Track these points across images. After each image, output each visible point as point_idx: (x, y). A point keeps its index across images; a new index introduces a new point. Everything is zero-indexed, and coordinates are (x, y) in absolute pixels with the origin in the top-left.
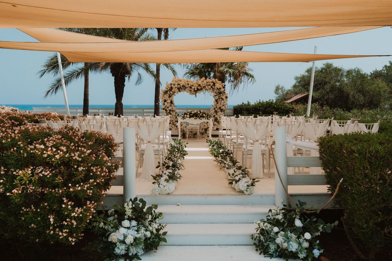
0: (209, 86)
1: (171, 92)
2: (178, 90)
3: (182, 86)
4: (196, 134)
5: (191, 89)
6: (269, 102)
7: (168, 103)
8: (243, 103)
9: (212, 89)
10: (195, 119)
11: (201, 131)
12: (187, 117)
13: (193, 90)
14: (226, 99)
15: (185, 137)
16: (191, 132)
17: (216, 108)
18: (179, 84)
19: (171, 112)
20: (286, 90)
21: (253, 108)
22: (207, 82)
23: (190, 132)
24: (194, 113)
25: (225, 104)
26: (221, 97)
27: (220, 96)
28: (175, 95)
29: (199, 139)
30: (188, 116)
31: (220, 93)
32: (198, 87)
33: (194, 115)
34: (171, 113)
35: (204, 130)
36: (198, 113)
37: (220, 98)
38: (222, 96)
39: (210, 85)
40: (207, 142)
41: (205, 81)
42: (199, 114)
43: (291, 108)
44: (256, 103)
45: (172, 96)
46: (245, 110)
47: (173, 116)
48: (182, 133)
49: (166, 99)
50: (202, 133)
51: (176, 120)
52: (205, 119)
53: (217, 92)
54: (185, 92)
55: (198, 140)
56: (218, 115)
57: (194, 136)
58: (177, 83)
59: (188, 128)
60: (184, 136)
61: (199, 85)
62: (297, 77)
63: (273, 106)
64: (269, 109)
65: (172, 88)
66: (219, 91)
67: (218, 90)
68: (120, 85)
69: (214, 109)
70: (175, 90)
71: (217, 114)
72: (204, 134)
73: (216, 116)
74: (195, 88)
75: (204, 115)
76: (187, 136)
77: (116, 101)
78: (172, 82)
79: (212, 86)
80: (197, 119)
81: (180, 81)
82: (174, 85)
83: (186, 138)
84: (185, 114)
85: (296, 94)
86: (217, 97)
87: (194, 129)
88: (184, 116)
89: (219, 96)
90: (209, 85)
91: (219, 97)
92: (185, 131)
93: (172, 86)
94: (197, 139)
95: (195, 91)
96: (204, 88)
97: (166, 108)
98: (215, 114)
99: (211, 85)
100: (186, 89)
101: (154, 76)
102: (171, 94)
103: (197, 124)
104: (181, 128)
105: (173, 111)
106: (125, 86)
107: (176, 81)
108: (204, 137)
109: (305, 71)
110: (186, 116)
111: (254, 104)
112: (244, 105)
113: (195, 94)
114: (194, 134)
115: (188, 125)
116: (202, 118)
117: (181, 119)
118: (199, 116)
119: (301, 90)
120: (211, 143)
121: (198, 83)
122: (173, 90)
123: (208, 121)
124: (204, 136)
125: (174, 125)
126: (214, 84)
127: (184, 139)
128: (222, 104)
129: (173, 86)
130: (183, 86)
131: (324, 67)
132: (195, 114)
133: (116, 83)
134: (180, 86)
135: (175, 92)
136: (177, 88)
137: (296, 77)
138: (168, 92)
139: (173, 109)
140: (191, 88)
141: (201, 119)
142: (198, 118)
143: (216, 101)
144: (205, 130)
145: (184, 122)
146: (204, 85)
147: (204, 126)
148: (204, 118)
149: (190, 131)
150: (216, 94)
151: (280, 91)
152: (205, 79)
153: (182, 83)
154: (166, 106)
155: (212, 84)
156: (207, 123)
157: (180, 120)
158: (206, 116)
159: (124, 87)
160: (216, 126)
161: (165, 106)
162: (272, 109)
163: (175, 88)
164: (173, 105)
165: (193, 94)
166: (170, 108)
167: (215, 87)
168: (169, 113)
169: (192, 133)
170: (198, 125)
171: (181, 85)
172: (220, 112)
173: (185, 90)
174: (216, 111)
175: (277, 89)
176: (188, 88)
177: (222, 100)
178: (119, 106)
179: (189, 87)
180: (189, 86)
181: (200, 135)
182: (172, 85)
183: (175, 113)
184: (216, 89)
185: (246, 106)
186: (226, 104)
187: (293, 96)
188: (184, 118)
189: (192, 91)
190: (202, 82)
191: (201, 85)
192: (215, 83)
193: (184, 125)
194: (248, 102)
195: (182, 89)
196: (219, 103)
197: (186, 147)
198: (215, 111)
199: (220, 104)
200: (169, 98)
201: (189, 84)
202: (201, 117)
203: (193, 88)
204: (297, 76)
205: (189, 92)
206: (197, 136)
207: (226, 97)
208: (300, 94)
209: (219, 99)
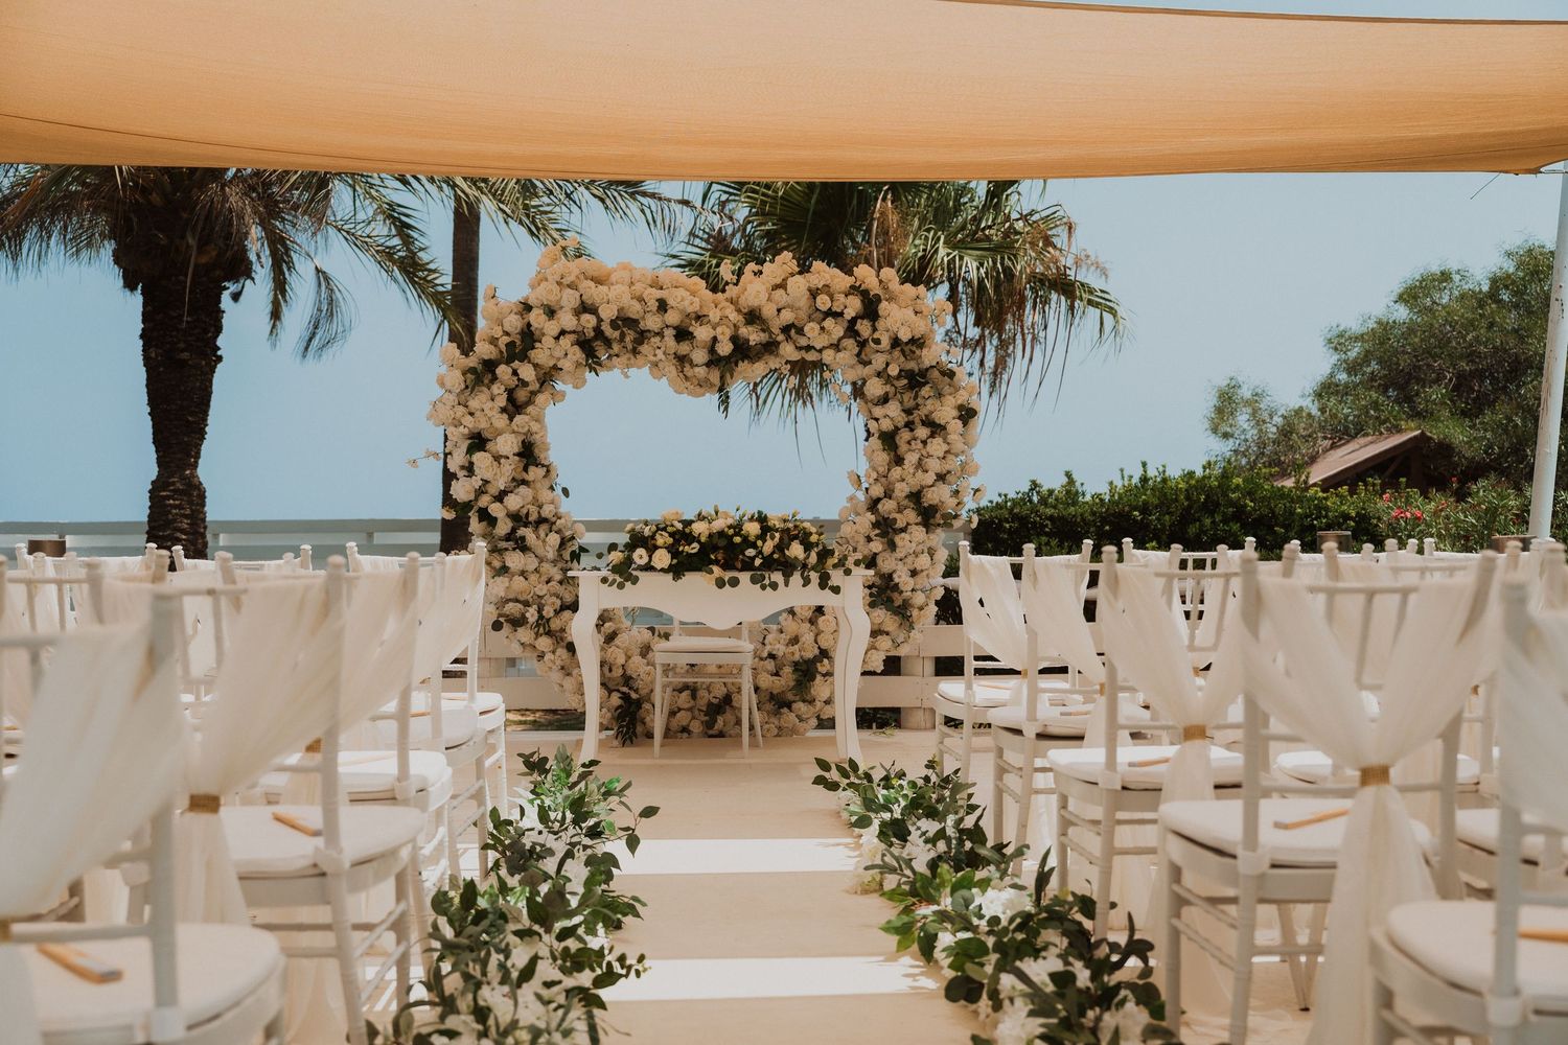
0: (829, 323)
1: (527, 372)
2: (577, 354)
3: (614, 324)
4: (727, 702)
5: (684, 348)
6: (1204, 477)
7: (497, 458)
8: (1035, 485)
9: (850, 343)
10: (720, 583)
11: (766, 681)
12: (648, 568)
13: (699, 356)
14: (965, 424)
15: (639, 729)
16: (686, 687)
17: (888, 494)
18: (585, 308)
19: (527, 532)
20: (1282, 411)
21: (1104, 520)
22: (814, 293)
23: (680, 691)
24: (710, 536)
25: (953, 463)
26: (923, 411)
27: (917, 406)
28: (557, 397)
29: (754, 745)
30: (662, 559)
31: (916, 380)
32: (744, 331)
33: (715, 548)
34: (523, 538)
35: (788, 677)
36: (745, 538)
37: (915, 417)
38: (929, 406)
39: (841, 314)
40: (819, 781)
41: (799, 285)
42: (754, 545)
43: (1351, 518)
44: (1119, 483)
45: (530, 402)
46: (1047, 534)
47: (546, 566)
48: (616, 700)
49: (483, 425)
50: (772, 697)
51: (569, 599)
52: (807, 582)
53: (894, 371)
54: (641, 374)
55: (746, 755)
56: (900, 553)
57: (710, 725)
58: (570, 299)
59: (659, 658)
60: (628, 722)
61: (753, 317)
62: (1341, 336)
63: (1232, 503)
64: (1208, 521)
65: (529, 337)
66: (912, 365)
67: (903, 351)
68: (185, 355)
69: (873, 505)
70: (558, 353)
71: (892, 546)
72: (789, 705)
73: (887, 563)
74: (715, 339)
75: (796, 550)
76: (658, 723)
77: (153, 471)
78: (533, 287)
79: (853, 321)
80: (734, 582)
81: (598, 281)
82: (551, 312)
83: (650, 736)
84: (638, 540)
85: (1343, 434)
86: (893, 410)
87: (713, 669)
88: (629, 561)
89: (912, 403)
90: (830, 313)
91: (908, 412)
92: (639, 684)
93: (535, 325)
94: (740, 745)
95: (714, 361)
96: (788, 338)
97: (484, 501)
98: (877, 546)
99: (850, 313)
100: (644, 348)
101: (437, 299)
102: (524, 384)
103: (734, 624)
104: (602, 664)
105: (541, 521)
106: (220, 359)
107: (566, 281)
108: (793, 731)
109: (1394, 297)
110: (645, 560)
111: (1104, 490)
112: (1043, 501)
113: (721, 390)
114: (710, 704)
115: (667, 636)
116: (777, 577)
117: (604, 580)
118: (758, 562)
119: (1376, 409)
120: (870, 804)
121: (742, 301)
122: (541, 355)
123: (825, 598)
124: (789, 718)
125: (549, 633)
126: (871, 309)
127: (627, 750)
128: (934, 466)
129: (537, 318)
130: (624, 321)
131: (1510, 267)
132: (722, 543)
133: (151, 337)
134: (600, 320)
135: (556, 368)
136: (573, 337)
137: (1335, 332)
138: (503, 371)
139: (540, 507)
140: (683, 334)
141: (774, 586)
142: (745, 577)
143: (889, 439)
144: (796, 670)
145: (633, 614)
146: (787, 317)
147: (795, 640)
148: (796, 578)
149: (679, 680)
150: (888, 388)
151: (1243, 419)
152: (794, 266)
153: (612, 301)
154: (486, 482)
155: (853, 306)
156: (812, 621)
157: (594, 593)
158: (813, 558)
159: (213, 371)
160: (884, 643)
161: (476, 482)
162: (1225, 521)
163: (557, 338)
164: (535, 473)
165: (703, 385)
166: (513, 502)
167: (875, 330)
168: (508, 537)
169: (694, 696)
170: (745, 633)
171: (608, 313)
172: (918, 532)
173: (635, 352)
174: (886, 519)
175: (1226, 404)
176: (660, 334)
177: (932, 436)
178: (175, 507)
179: (669, 333)
180: (673, 318)
181: (757, 715)
182: (535, 312)
183: (554, 539)
184: (885, 342)
185: (1055, 507)
186: (963, 466)
187: (1326, 451)
188: (624, 572)
189: (692, 365)
190: (776, 287)
191: (768, 311)
192: (878, 299)
193: (633, 635)
194: (1068, 475)
195: (616, 348)
196: (911, 459)
197: (633, 843)
198: (875, 525)
199: (920, 465)
200: (511, 419)
201: (671, 302)
202: (769, 564)
203: (702, 333)
204: (1341, 328)
205: (671, 368)
206: (738, 722)
207: (960, 408)
208: (1370, 438)
209: (909, 425)
